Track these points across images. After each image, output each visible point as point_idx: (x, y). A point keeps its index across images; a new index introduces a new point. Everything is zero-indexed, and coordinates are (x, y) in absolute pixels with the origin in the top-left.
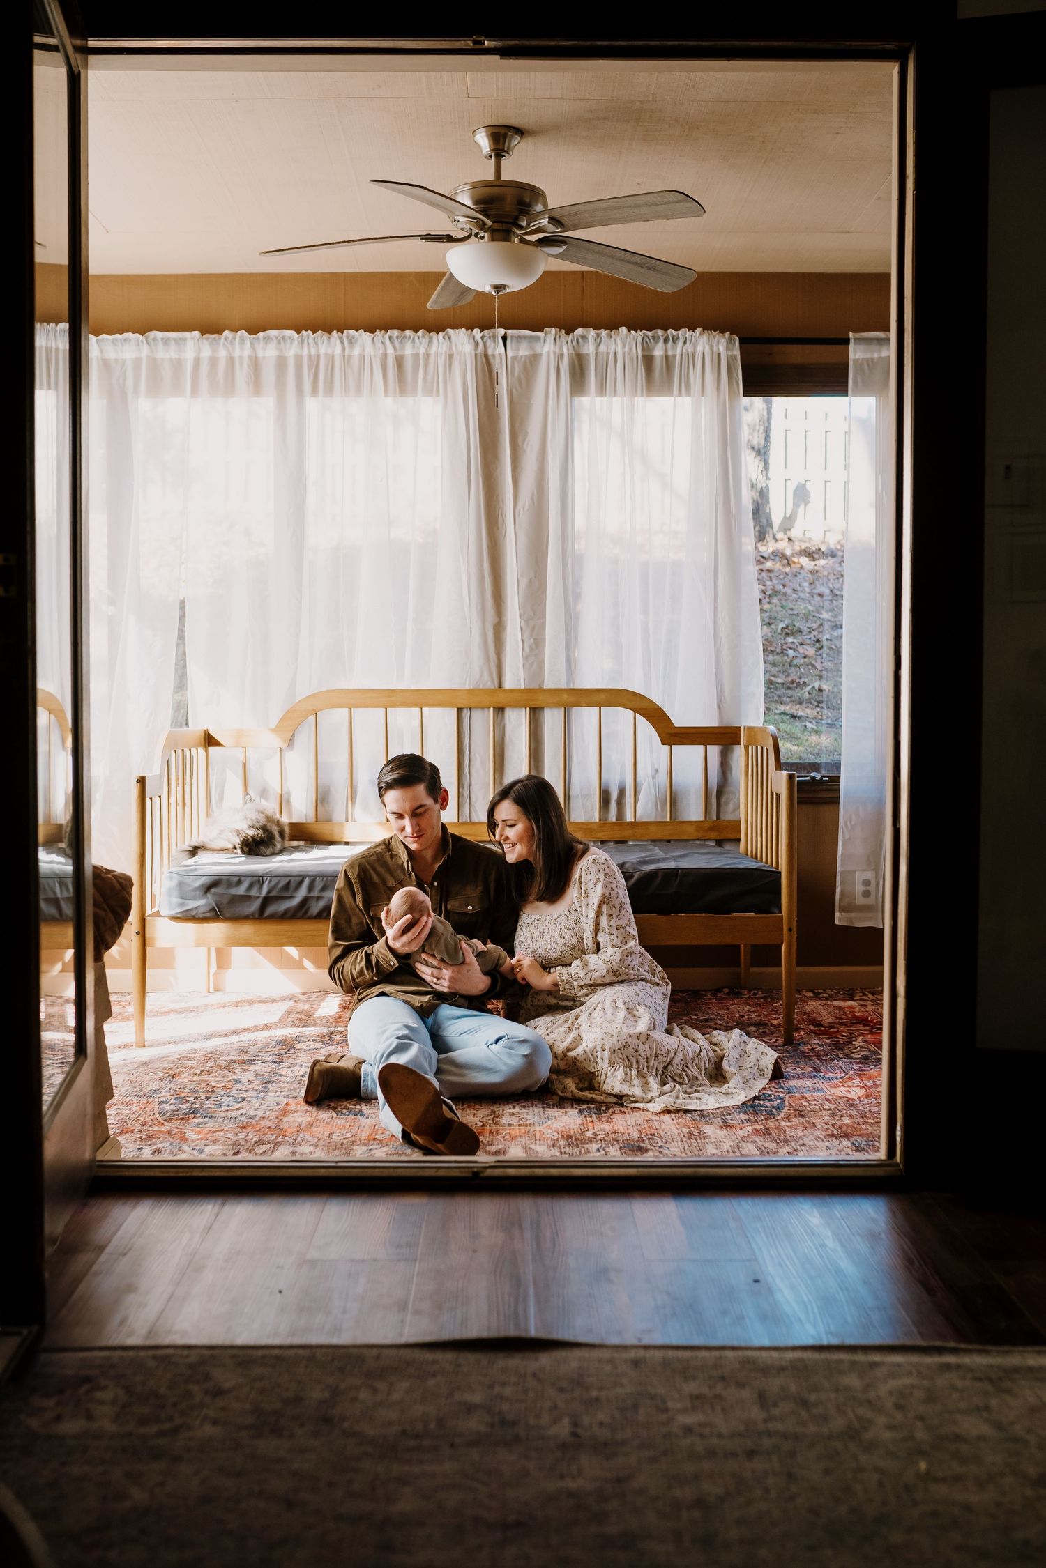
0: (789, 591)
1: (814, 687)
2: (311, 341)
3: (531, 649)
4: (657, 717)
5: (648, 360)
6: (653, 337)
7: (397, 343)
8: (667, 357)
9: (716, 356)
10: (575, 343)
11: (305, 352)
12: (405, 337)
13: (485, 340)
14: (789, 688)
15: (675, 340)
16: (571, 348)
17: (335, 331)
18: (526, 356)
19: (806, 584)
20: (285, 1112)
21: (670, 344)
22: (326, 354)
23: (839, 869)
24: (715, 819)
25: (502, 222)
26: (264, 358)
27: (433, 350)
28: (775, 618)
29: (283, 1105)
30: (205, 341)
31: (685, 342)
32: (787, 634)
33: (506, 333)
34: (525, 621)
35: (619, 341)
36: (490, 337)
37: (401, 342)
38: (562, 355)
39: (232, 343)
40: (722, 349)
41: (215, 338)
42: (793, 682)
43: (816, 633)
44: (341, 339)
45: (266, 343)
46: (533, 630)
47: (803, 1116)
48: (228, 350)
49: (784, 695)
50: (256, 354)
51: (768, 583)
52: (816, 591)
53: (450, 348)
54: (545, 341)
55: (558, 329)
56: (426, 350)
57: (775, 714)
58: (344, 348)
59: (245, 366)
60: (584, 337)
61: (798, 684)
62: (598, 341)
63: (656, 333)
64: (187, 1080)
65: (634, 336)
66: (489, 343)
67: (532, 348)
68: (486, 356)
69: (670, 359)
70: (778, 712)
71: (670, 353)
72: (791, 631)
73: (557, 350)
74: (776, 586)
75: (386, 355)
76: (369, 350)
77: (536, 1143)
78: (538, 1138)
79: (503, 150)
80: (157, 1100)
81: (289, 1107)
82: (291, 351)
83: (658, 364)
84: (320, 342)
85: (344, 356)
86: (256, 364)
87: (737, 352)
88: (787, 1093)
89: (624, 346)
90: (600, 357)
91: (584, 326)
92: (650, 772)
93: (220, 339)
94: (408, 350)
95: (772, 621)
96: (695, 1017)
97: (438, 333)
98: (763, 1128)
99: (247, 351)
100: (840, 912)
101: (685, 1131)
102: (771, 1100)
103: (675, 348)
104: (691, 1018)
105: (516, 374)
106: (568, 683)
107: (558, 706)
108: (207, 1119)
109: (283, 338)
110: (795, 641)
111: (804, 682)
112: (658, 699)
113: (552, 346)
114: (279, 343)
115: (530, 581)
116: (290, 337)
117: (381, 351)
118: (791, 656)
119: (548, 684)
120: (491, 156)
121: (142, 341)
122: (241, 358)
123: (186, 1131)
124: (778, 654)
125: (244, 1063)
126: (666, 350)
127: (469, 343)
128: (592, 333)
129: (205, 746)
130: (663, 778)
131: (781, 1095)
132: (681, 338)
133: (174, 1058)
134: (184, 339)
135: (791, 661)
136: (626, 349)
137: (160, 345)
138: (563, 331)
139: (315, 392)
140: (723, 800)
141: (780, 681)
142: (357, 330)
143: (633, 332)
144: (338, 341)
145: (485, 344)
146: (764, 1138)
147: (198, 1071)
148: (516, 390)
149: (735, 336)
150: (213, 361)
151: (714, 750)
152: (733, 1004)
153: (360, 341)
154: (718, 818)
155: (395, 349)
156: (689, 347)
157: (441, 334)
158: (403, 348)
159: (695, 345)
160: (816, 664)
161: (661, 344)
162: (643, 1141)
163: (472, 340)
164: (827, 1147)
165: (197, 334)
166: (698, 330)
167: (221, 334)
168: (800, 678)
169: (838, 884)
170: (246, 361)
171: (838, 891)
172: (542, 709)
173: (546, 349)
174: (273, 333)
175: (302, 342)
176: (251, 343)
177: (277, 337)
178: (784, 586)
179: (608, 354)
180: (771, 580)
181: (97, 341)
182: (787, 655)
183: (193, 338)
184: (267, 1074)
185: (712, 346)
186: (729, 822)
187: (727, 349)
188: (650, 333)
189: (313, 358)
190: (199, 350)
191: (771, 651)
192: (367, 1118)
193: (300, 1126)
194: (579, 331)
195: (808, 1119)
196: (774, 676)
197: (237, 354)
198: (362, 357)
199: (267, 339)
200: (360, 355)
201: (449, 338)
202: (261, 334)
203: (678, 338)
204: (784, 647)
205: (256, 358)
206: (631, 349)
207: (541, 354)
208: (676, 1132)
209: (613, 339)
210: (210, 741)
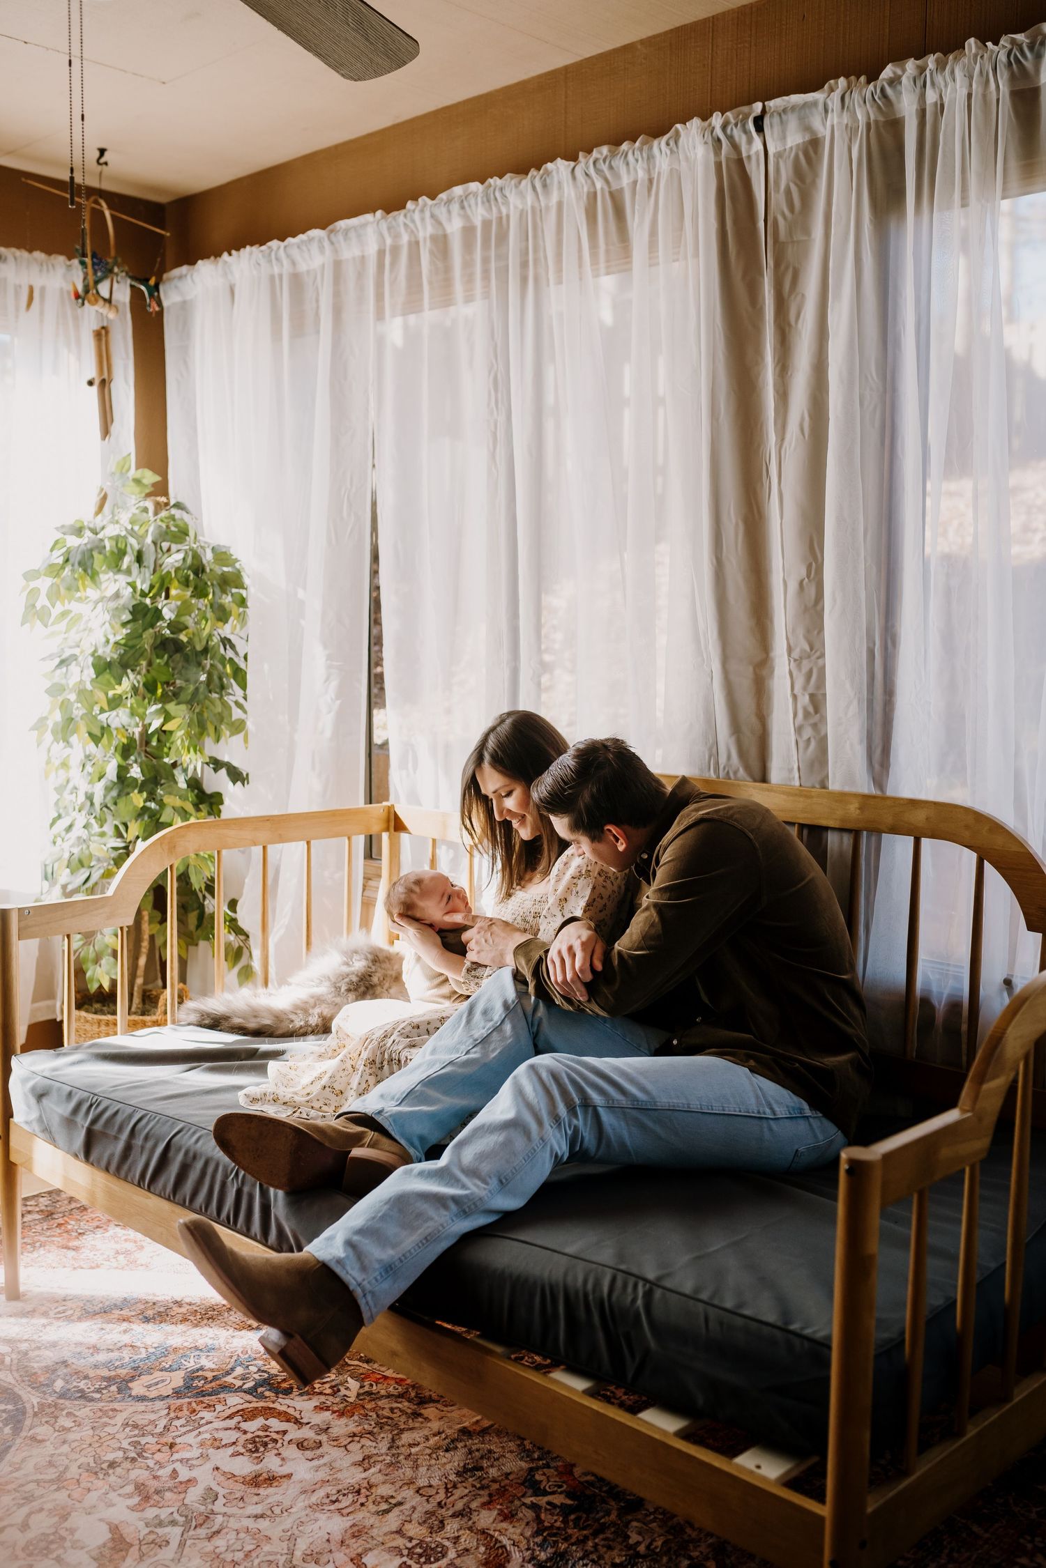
2: (498, 192)
3: (807, 715)
10: (878, 97)
11: (491, 217)
13: (729, 131)
16: (875, 109)
18: (798, 145)
22: (516, 211)
30: (385, 224)
33: (760, 110)
34: (795, 660)
35: (958, 73)
36: (736, 125)
38: (856, 128)
39: (413, 219)
41: (395, 217)
45: (449, 210)
46: (809, 678)
54: (826, 107)
55: (848, 79)
58: (537, 196)
60: (897, 82)
62: (922, 81)
65: (992, 51)
66: (736, 135)
67: (807, 129)
68: (739, 162)
73: (848, 121)
76: (569, 191)
82: (478, 216)
84: (509, 193)
89: (970, 81)
90: (925, 115)
91: (898, 57)
93: (400, 215)
99: (428, 228)
105: (783, 187)
113: (839, 114)
116: (472, 196)
117: (585, 189)
127: (702, 143)
128: (910, 69)
129: (389, 829)
136: (974, 86)
137: (342, 241)
138: (858, 80)
142: (554, 161)
143: (989, 44)
144: (531, 186)
145: (730, 138)
148: (785, 217)
150: (395, 252)
153: (557, 178)
157: (667, 137)
163: (709, 137)
165: (379, 214)
173: (828, 122)
174: (456, 191)
175: (489, 198)
176: (432, 214)
179: (940, 104)
183: (373, 222)
188: (1021, 38)
189: (501, 224)
190: (382, 239)
194: (887, 72)
200: (557, 204)
201: (677, 141)
206: (986, 83)
207: (820, 137)
210: (397, 823)
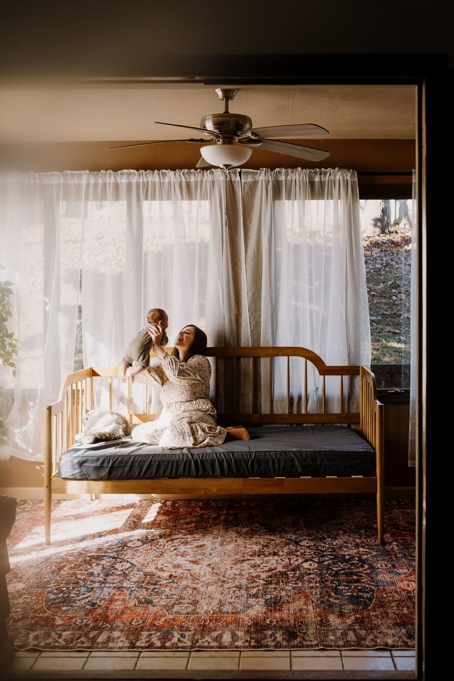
0: (394, 263)
1: (405, 317)
2: (144, 175)
3: (254, 327)
4: (317, 361)
5: (312, 184)
6: (314, 172)
7: (187, 176)
8: (321, 181)
9: (345, 181)
10: (275, 175)
11: (141, 180)
12: (191, 173)
13: (230, 174)
14: (392, 317)
15: (325, 173)
16: (273, 178)
17: (156, 170)
18: (251, 182)
19: (403, 259)
20: (112, 601)
21: (322, 176)
22: (152, 182)
23: (410, 438)
24: (347, 412)
25: (228, 134)
26: (121, 183)
27: (205, 179)
28: (387, 279)
29: (112, 595)
30: (92, 175)
31: (330, 175)
32: (393, 288)
33: (241, 170)
34: (251, 313)
35: (297, 174)
36: (233, 173)
37: (189, 175)
38: (269, 181)
39: (105, 176)
40: (348, 178)
41: (96, 174)
42: (394, 314)
43: (406, 287)
44: (159, 174)
45: (122, 176)
46: (255, 317)
47: (382, 607)
48: (103, 179)
49: (390, 321)
50: (117, 181)
51: (384, 259)
52: (408, 263)
53: (213, 178)
54: (260, 174)
55: (267, 169)
56: (201, 179)
57: (385, 332)
58: (160, 178)
59: (112, 188)
60: (280, 173)
61: (397, 316)
62: (287, 174)
63: (316, 170)
64: (66, 573)
65: (305, 172)
66: (232, 175)
67: (254, 178)
68: (231, 182)
69: (323, 183)
70: (387, 330)
71: (323, 180)
72: (395, 286)
73: (266, 179)
74: (388, 260)
75: (181, 181)
76: (173, 179)
77: (239, 630)
78: (240, 625)
79: (229, 97)
80: (47, 590)
81: (114, 597)
82: (134, 180)
83: (317, 185)
84: (148, 176)
85: (160, 182)
86: (117, 186)
87: (356, 179)
88: (376, 587)
89: (300, 177)
90: (288, 182)
91: (280, 167)
92: (314, 388)
93: (99, 174)
94: (192, 179)
95: (385, 280)
96: (334, 522)
97: (207, 171)
98: (360, 617)
99: (112, 180)
100: (410, 460)
101: (319, 619)
102: (367, 592)
103: (325, 177)
104: (333, 523)
105: (246, 191)
106: (273, 344)
107: (267, 356)
108: (69, 607)
109: (130, 173)
110: (396, 291)
111: (400, 314)
112: (317, 351)
113: (264, 177)
114: (128, 176)
115: (253, 294)
116: (133, 173)
117: (179, 179)
118: (394, 299)
119: (262, 344)
120: (223, 100)
121: (61, 176)
122: (109, 183)
123: (56, 617)
124: (388, 298)
125: (99, 558)
126: (321, 178)
127: (222, 176)
128: (284, 170)
129: (90, 376)
130: (320, 392)
131: (373, 588)
132: (328, 173)
133: (63, 555)
134: (82, 174)
135: (394, 302)
136: (301, 178)
137: (70, 177)
138: (269, 169)
139: (146, 199)
140: (351, 402)
141: (388, 313)
142: (167, 170)
143: (304, 170)
144: (157, 175)
145: (230, 176)
146: (360, 626)
147: (73, 565)
148: (246, 198)
149: (355, 171)
150: (96, 185)
151: (346, 378)
152: (356, 511)
153: (168, 175)
154: (349, 412)
155: (186, 178)
156: (332, 178)
157: (208, 171)
158: (190, 178)
159: (335, 176)
160: (406, 304)
161: (318, 176)
162: (296, 628)
163: (224, 174)
164: (393, 634)
165: (87, 172)
166: (337, 169)
167: (100, 171)
168: (398, 311)
169: (409, 446)
170: (112, 185)
171: (409, 449)
172: (260, 357)
173: (261, 178)
174: (125, 171)
175: (139, 176)
176: (114, 176)
177: (127, 173)
178: (392, 260)
179: (292, 181)
180: (386, 257)
181: (38, 175)
182: (392, 299)
183: (86, 174)
184: (108, 567)
185: (343, 177)
186: (354, 414)
187: (351, 178)
188: (312, 171)
189: (145, 183)
190: (89, 180)
191: (384, 297)
192: (154, 606)
193: (117, 613)
194: (277, 169)
195: (385, 609)
196: (386, 311)
197: (108, 181)
198: (170, 183)
199: (122, 174)
200: (169, 182)
201: (213, 173)
202: (119, 172)
203: (327, 173)
204: (391, 295)
205: (117, 183)
206: (303, 178)
207: (259, 181)
208: (314, 620)
209: (294, 174)
210: (94, 373)
